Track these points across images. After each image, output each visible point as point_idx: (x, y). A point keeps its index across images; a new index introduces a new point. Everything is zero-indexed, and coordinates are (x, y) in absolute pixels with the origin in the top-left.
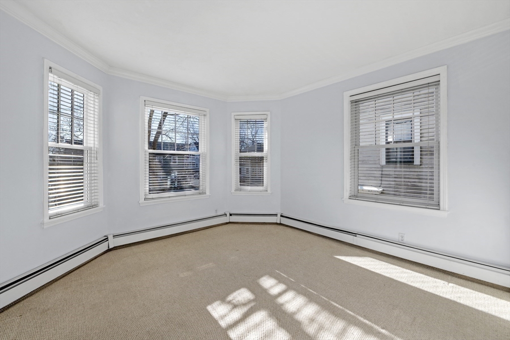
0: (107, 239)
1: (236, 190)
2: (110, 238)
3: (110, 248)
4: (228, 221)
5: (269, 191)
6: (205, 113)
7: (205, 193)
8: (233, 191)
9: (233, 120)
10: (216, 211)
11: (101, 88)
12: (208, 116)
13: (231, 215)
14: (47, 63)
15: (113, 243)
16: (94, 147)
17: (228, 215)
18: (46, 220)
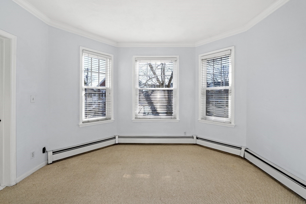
0: (115, 138)
1: (202, 119)
2: (117, 137)
3: (116, 143)
4: (195, 143)
5: (233, 124)
6: (175, 59)
7: (176, 118)
8: (200, 119)
9: (200, 61)
10: (185, 133)
11: (112, 56)
12: (178, 61)
13: (197, 138)
14: (81, 48)
15: (117, 141)
16: (110, 88)
17: (195, 138)
18: (81, 123)
